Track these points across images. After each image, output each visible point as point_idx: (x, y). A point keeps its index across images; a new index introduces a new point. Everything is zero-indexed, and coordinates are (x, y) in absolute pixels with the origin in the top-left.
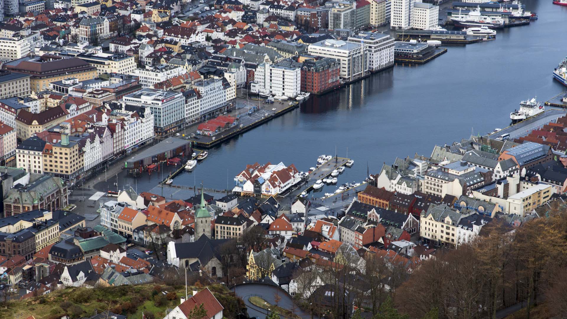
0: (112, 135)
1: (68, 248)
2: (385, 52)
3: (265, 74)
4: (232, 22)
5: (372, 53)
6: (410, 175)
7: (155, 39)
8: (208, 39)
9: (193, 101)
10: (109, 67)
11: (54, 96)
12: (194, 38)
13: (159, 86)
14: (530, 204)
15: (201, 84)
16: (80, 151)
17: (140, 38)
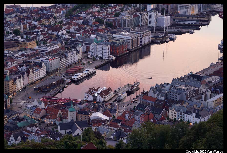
0: (28, 76)
1: (12, 126)
2: (147, 37)
3: (94, 47)
4: (78, 24)
5: (141, 38)
6: (162, 91)
7: (44, 32)
8: (68, 32)
9: (63, 60)
10: (24, 45)
12: (61, 32)
14: (216, 103)
15: (67, 52)
16: (14, 83)
17: (37, 32)
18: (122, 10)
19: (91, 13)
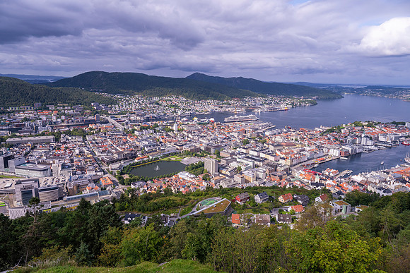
3: (332, 151)
4: (325, 139)
5: (357, 149)
9: (316, 154)
11: (288, 150)
13: (309, 150)
18: (348, 135)
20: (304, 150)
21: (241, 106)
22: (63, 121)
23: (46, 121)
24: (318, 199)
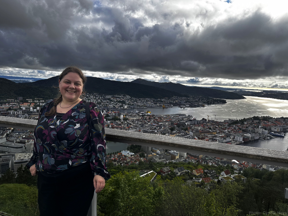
1: (204, 158)
2: (257, 137)
3: (237, 137)
4: (232, 129)
5: (255, 137)
7: (219, 130)
8: (228, 131)
10: (212, 133)
11: (203, 136)
12: (225, 130)
13: (220, 137)
15: (226, 138)
17: (217, 129)
18: (249, 126)
19: (237, 126)
20: (216, 136)
21: (171, 103)
22: (38, 111)
23: (25, 111)
24: (223, 173)
